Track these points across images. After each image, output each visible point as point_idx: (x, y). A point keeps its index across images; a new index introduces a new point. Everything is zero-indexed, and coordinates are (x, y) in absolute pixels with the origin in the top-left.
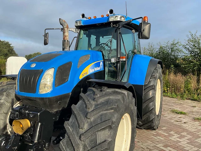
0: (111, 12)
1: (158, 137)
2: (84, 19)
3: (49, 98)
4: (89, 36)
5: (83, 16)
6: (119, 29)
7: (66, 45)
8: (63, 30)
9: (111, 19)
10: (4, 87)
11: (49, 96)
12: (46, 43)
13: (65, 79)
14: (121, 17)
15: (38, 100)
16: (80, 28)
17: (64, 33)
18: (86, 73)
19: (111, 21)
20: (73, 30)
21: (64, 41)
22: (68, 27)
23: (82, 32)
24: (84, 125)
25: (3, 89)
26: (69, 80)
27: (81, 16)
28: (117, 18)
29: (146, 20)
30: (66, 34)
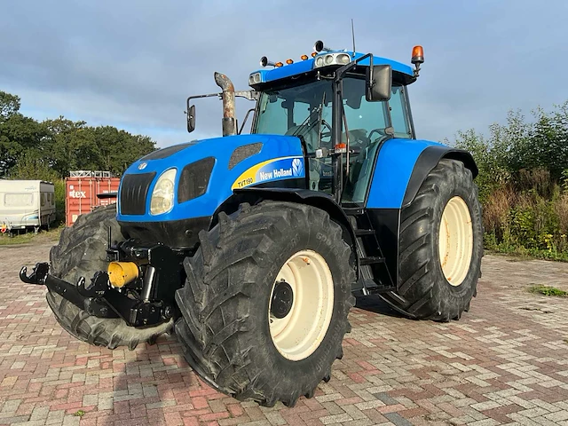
0: (320, 46)
1: (448, 335)
2: (269, 68)
3: (166, 223)
4: (289, 105)
5: (265, 61)
6: (338, 82)
7: (229, 129)
8: (223, 96)
9: (319, 64)
10: (102, 214)
11: (167, 219)
12: (191, 129)
13: (200, 190)
14: (340, 57)
15: (150, 228)
16: (260, 88)
17: (225, 102)
18: (249, 181)
19: (318, 66)
20: (245, 94)
21: (225, 120)
22: (232, 90)
23: (266, 97)
24: (211, 258)
25: (99, 217)
26: (208, 191)
27: (261, 63)
28: (330, 59)
29: (419, 54)
30: (229, 104)
